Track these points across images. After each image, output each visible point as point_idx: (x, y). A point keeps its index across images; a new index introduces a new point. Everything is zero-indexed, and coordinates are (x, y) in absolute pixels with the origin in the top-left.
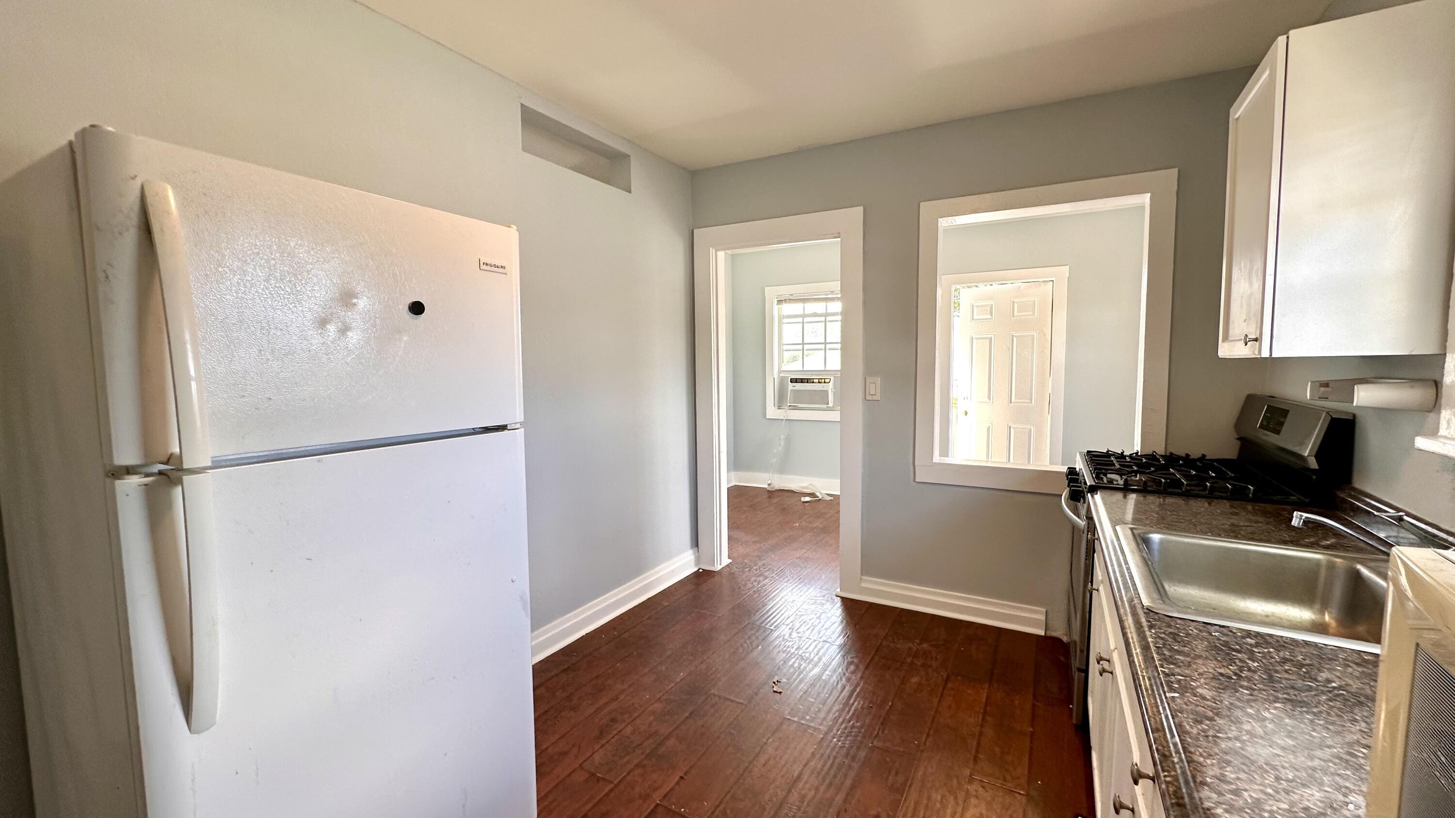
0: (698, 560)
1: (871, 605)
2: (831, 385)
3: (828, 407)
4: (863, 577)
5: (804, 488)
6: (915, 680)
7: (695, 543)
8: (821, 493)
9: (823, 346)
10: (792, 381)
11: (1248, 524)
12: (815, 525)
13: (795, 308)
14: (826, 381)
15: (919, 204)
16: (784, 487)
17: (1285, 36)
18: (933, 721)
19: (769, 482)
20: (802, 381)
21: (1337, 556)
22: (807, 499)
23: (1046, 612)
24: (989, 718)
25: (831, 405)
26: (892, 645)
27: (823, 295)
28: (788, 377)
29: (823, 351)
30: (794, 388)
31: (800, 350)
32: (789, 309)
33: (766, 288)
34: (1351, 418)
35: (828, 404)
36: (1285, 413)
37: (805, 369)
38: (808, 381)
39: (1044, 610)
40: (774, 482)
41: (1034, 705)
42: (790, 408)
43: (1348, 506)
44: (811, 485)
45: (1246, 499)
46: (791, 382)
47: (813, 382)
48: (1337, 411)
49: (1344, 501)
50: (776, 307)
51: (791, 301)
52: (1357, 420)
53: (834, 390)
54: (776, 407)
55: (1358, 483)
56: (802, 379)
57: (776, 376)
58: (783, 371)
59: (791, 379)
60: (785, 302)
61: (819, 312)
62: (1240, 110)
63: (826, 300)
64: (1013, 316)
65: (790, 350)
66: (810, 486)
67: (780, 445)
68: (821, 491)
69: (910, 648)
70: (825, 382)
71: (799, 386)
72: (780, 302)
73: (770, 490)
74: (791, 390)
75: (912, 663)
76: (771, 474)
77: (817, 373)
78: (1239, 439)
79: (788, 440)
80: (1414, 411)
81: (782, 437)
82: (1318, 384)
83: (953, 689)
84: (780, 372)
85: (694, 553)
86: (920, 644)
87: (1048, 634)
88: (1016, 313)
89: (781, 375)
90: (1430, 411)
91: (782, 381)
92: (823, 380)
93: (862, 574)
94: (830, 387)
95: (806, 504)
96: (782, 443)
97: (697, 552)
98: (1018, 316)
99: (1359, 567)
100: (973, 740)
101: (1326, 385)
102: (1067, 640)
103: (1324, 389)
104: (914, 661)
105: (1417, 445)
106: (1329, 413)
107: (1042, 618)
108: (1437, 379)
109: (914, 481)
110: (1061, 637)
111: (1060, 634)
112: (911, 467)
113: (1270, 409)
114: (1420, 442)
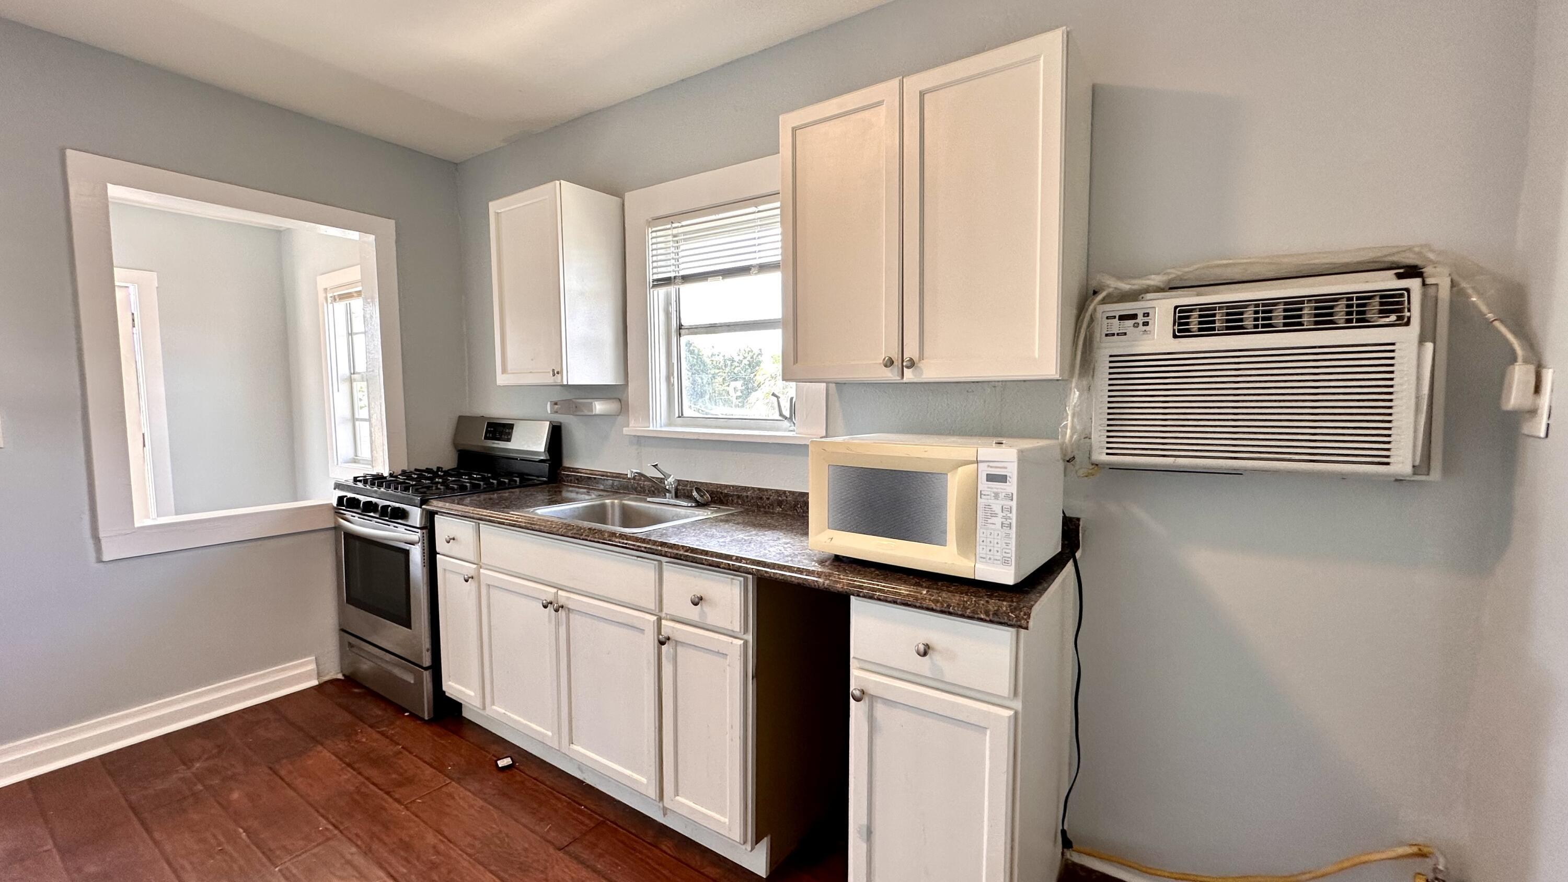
6: (235, 795)
15: (64, 149)
17: (559, 182)
18: (310, 805)
21: (612, 499)
23: (315, 659)
26: (149, 791)
34: (558, 425)
36: (508, 426)
39: (312, 658)
41: (379, 732)
48: (553, 421)
49: (567, 475)
52: (566, 428)
62: (494, 208)
69: (180, 779)
75: (207, 788)
78: (457, 452)
80: (614, 415)
82: (553, 403)
83: (292, 773)
86: (188, 767)
87: (322, 681)
90: (621, 415)
99: (624, 502)
100: (367, 787)
101: (556, 404)
102: (344, 675)
103: (556, 406)
104: (208, 782)
105: (625, 432)
106: (550, 422)
107: (313, 666)
108: (620, 398)
109: (99, 560)
110: (335, 677)
111: (334, 673)
112: (90, 543)
113: (490, 425)
114: (626, 431)
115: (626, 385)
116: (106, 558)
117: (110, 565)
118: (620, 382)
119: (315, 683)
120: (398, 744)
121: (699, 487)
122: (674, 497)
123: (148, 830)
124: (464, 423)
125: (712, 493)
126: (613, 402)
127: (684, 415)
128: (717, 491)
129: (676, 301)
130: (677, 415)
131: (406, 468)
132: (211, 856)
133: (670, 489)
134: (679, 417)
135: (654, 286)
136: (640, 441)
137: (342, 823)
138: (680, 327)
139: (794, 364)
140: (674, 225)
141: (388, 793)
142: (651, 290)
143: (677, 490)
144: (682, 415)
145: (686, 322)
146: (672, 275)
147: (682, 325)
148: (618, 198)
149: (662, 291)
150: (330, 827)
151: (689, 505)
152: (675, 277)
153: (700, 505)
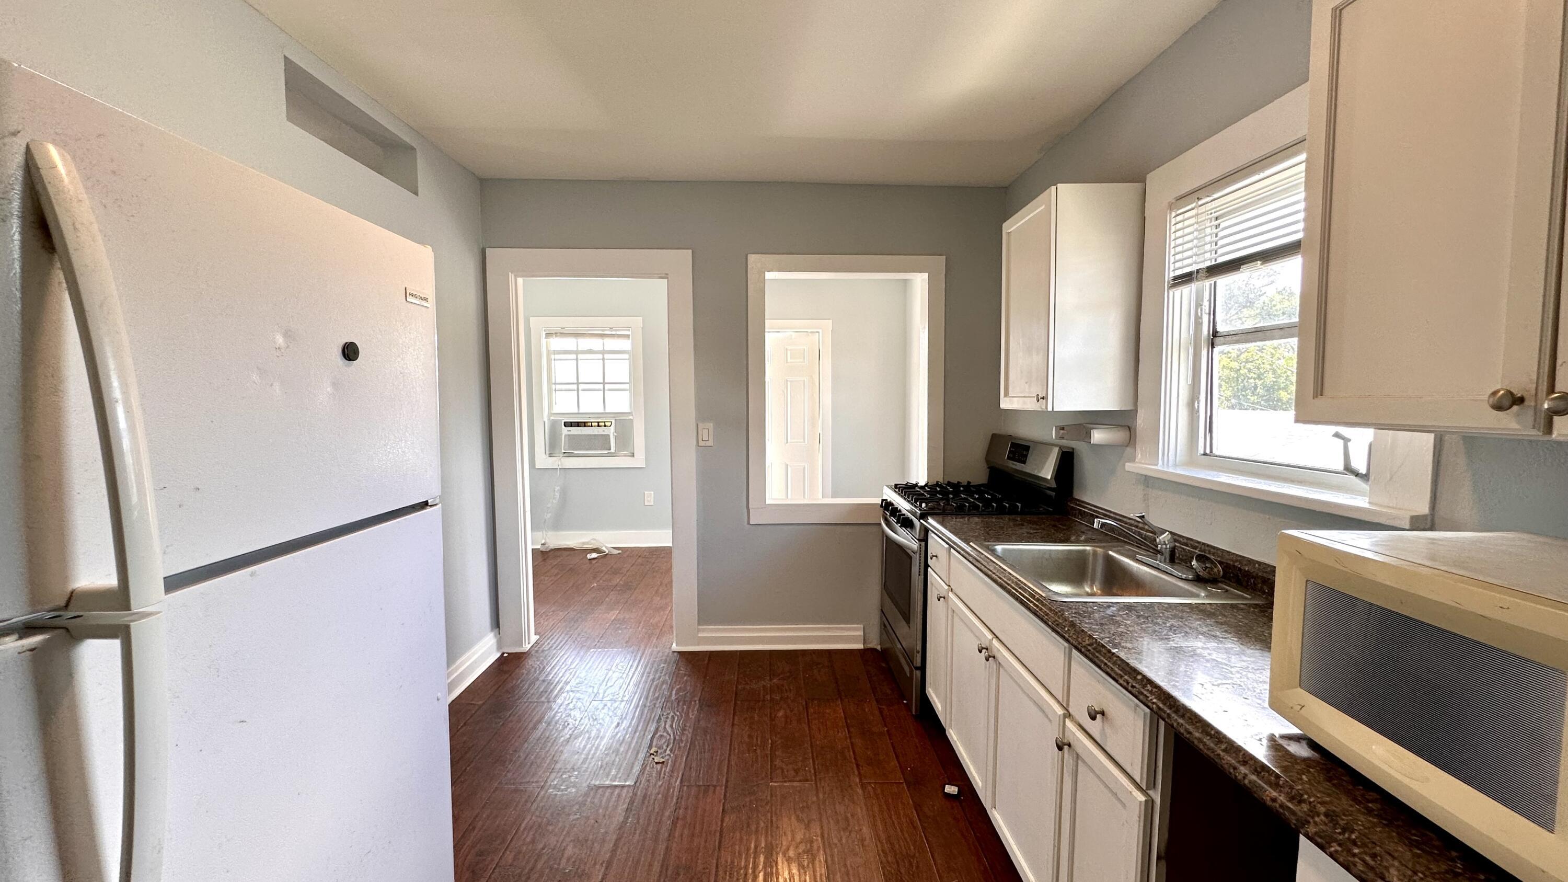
0: (500, 645)
1: (711, 654)
2: (612, 428)
3: (611, 453)
4: (700, 627)
5: (584, 543)
6: (781, 714)
7: (496, 623)
8: (606, 547)
9: (601, 386)
10: (566, 424)
11: (1035, 531)
12: (614, 583)
13: (568, 343)
14: (607, 424)
15: (747, 255)
16: (559, 545)
17: (1055, 187)
18: (812, 746)
19: (543, 542)
20: (578, 424)
21: (1097, 547)
22: (594, 555)
23: (864, 628)
24: (852, 730)
25: (613, 450)
26: (748, 687)
27: (598, 330)
28: (561, 420)
29: (602, 392)
30: (569, 433)
31: (574, 390)
32: (557, 343)
33: (531, 318)
34: (1071, 451)
35: (610, 449)
36: (1027, 448)
37: (580, 412)
38: (584, 424)
39: (862, 626)
40: (548, 541)
41: (880, 708)
42: (565, 455)
43: (1077, 512)
44: (594, 539)
45: (1017, 513)
46: (565, 426)
47: (592, 426)
48: (1065, 447)
49: (1073, 508)
50: (544, 341)
51: (563, 335)
52: (1075, 454)
53: (615, 434)
54: (548, 455)
55: (1077, 495)
56: (578, 422)
57: (546, 419)
58: (554, 414)
59: (565, 423)
60: (556, 336)
61: (595, 348)
62: (1011, 227)
63: (602, 336)
64: (787, 362)
65: (562, 390)
66: (592, 541)
67: (554, 498)
68: (606, 545)
69: (764, 686)
70: (605, 426)
71: (575, 431)
72: (548, 335)
73: (544, 550)
74: (565, 435)
75: (772, 700)
76: (544, 532)
77: (596, 416)
78: (988, 468)
79: (564, 492)
80: (1118, 446)
81: (557, 488)
82: (1059, 428)
83: (815, 713)
84: (550, 414)
85: (495, 636)
86: (771, 680)
87: (866, 647)
88: (789, 360)
89: (552, 418)
90: (1127, 446)
91: (554, 425)
92: (603, 424)
93: (699, 624)
94: (611, 431)
95: (594, 562)
96: (557, 494)
97: (498, 634)
98: (791, 362)
99: (1111, 553)
100: (849, 751)
101: (1063, 429)
102: (881, 648)
103: (1062, 432)
104: (773, 696)
105: (1127, 468)
106: (1060, 448)
107: (861, 633)
108: (1130, 426)
109: (749, 523)
110: (875, 647)
111: (875, 644)
112: (745, 510)
113: (1013, 445)
114: (1129, 466)
115: (1135, 411)
116: (751, 522)
117: (754, 527)
118: (1129, 407)
119: (861, 646)
120: (886, 726)
121: (1205, 554)
122: (1168, 560)
123: (734, 714)
124: (996, 440)
125: (1227, 567)
126: (1119, 431)
127: (1215, 452)
128: (1234, 566)
129: (1210, 301)
130: (1201, 451)
131: (941, 480)
132: (749, 752)
133: (1163, 550)
134: (1205, 454)
135: (1174, 286)
136: (1148, 481)
137: (820, 773)
138: (1215, 334)
139: (1315, 396)
140: (1200, 202)
141: (858, 765)
142: (1171, 293)
143: (1173, 551)
144: (1211, 451)
145: (1220, 328)
146: (1194, 268)
147: (1217, 332)
148: (1140, 184)
149: (1187, 291)
150: (813, 771)
151: (1184, 576)
152: (1198, 271)
153: (1199, 580)
